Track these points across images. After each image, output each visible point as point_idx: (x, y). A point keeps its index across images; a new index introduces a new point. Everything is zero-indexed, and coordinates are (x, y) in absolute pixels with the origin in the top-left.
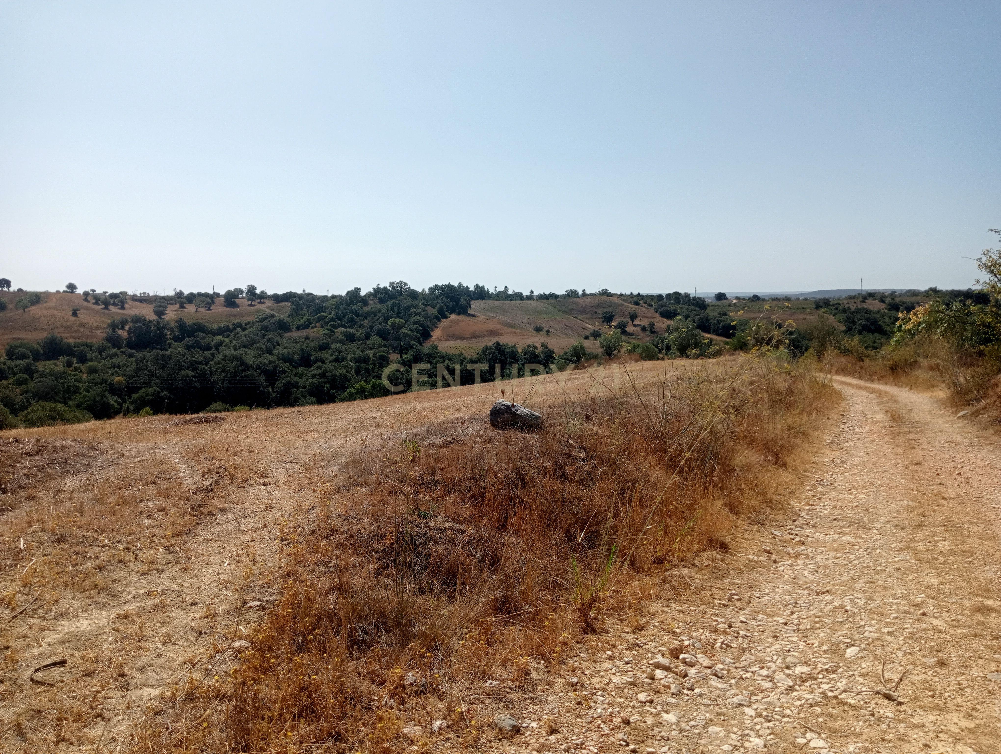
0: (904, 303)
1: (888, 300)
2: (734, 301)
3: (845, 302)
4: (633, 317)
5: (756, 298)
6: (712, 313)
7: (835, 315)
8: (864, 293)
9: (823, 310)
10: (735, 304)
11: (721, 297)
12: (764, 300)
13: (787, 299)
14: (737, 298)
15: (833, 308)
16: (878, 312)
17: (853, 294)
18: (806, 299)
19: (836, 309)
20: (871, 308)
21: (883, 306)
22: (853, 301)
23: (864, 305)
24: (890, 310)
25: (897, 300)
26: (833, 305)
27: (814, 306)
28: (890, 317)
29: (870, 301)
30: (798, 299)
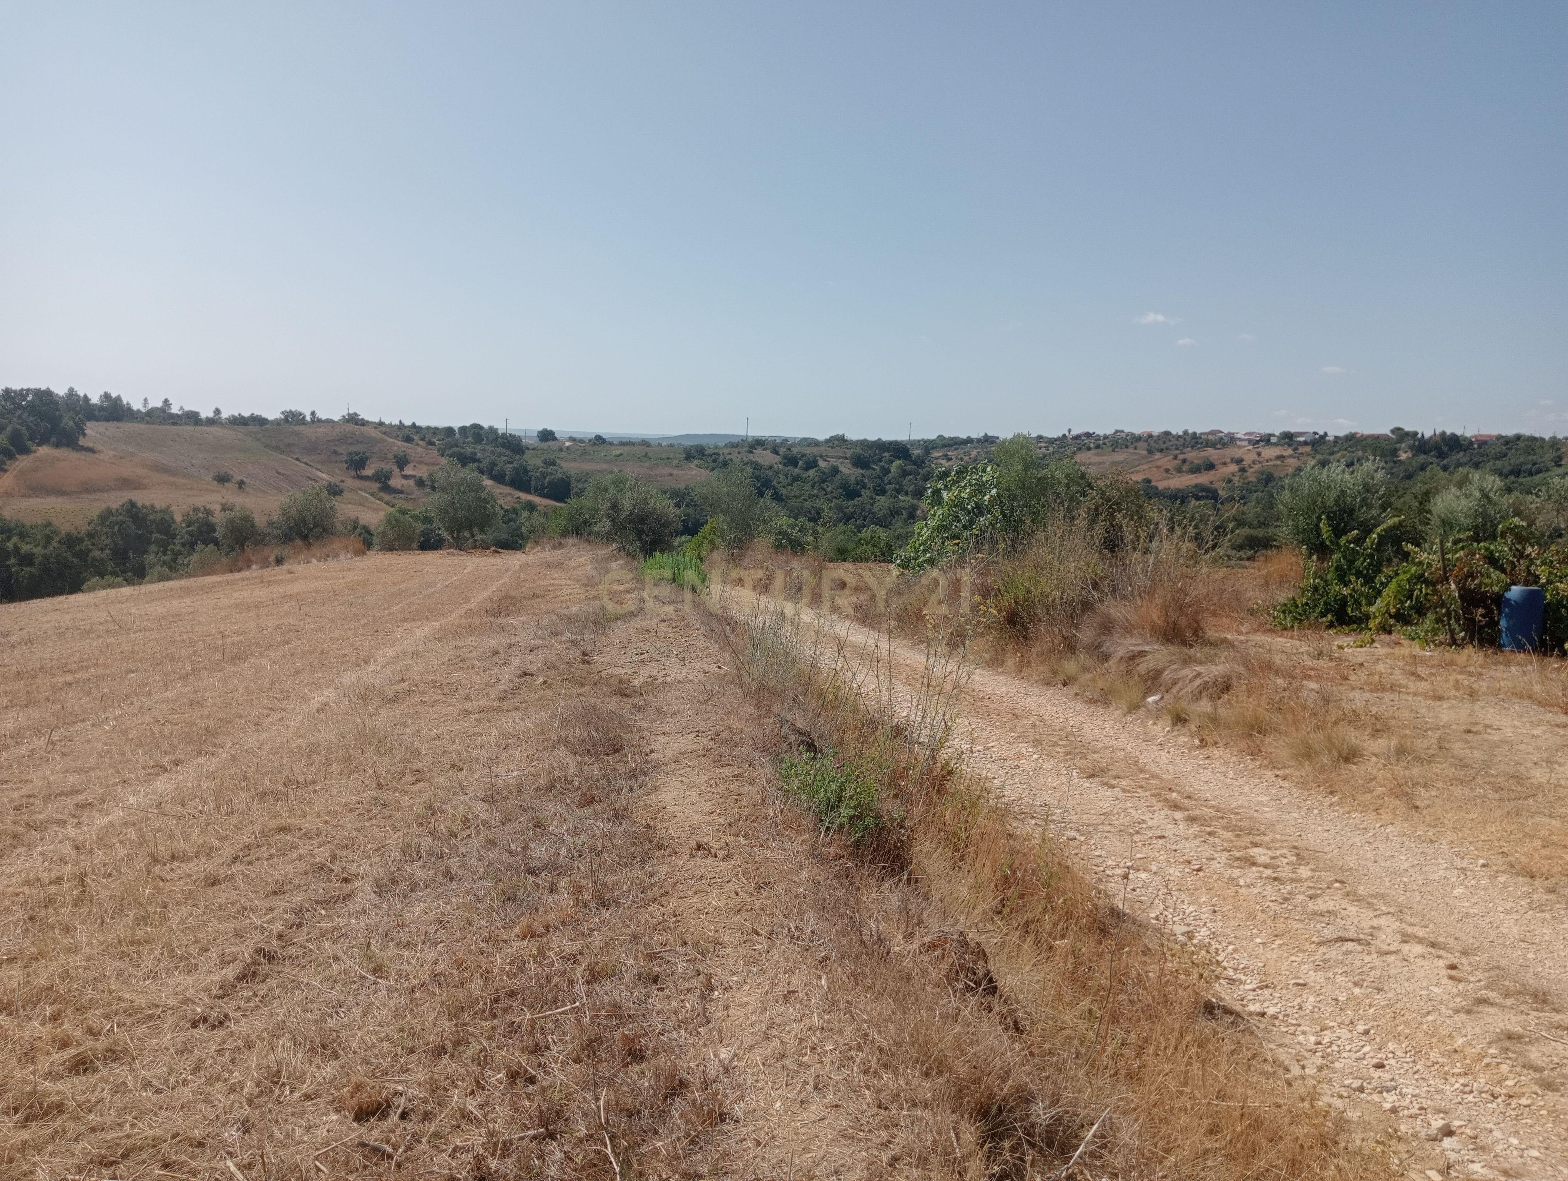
0: (804, 455)
1: (782, 451)
2: (568, 444)
3: (726, 451)
4: (402, 462)
5: (599, 440)
6: (533, 461)
7: (713, 469)
8: (750, 440)
9: (696, 462)
10: (568, 448)
11: (546, 436)
12: (611, 444)
13: (645, 443)
14: (572, 439)
15: (710, 460)
16: (771, 467)
17: (736, 441)
18: (671, 446)
19: (714, 461)
20: (760, 460)
21: (777, 459)
22: (736, 450)
23: (751, 457)
24: (785, 465)
25: (795, 451)
26: (711, 456)
27: (683, 456)
28: (786, 475)
29: (759, 451)
30: (660, 445)
